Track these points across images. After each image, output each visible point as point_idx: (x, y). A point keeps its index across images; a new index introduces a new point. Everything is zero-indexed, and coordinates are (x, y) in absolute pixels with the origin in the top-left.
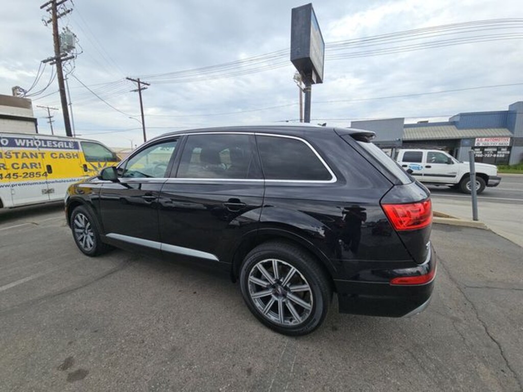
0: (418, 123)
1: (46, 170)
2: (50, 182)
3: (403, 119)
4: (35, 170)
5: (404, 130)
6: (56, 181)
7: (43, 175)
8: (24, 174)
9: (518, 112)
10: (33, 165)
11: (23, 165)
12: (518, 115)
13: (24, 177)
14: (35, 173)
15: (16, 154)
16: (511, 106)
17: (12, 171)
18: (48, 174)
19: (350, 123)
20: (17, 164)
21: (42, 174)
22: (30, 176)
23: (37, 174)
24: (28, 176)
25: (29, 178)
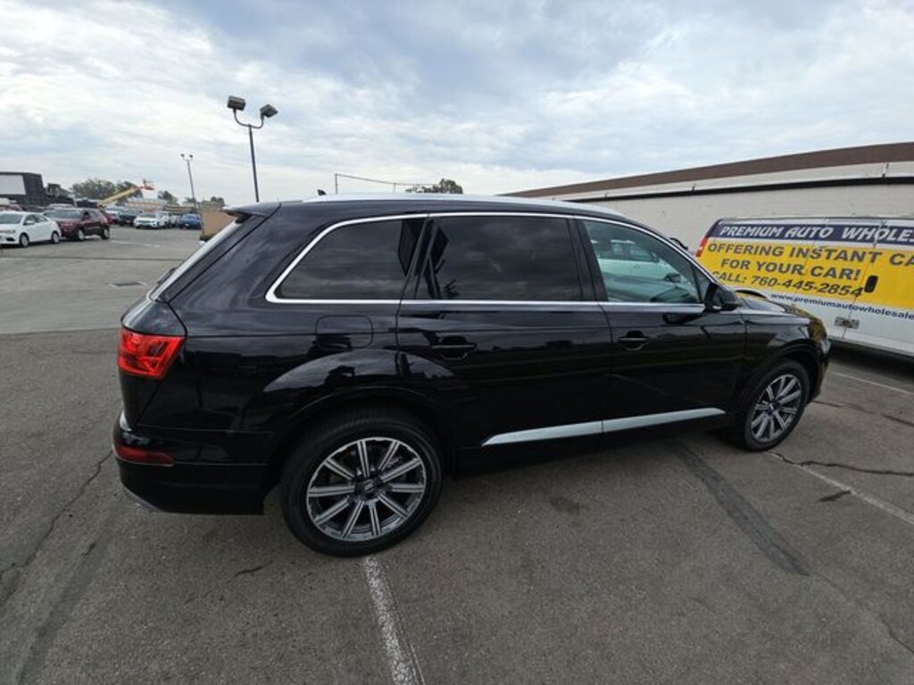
1: (863, 285)
2: (857, 308)
4: (844, 282)
6: (870, 309)
7: (853, 293)
8: (822, 285)
10: (846, 273)
11: (829, 271)
13: (820, 291)
14: (841, 287)
15: (830, 252)
17: (808, 278)
18: (863, 292)
20: (821, 268)
21: (851, 290)
22: (829, 291)
23: (843, 289)
24: (827, 289)
25: (827, 294)
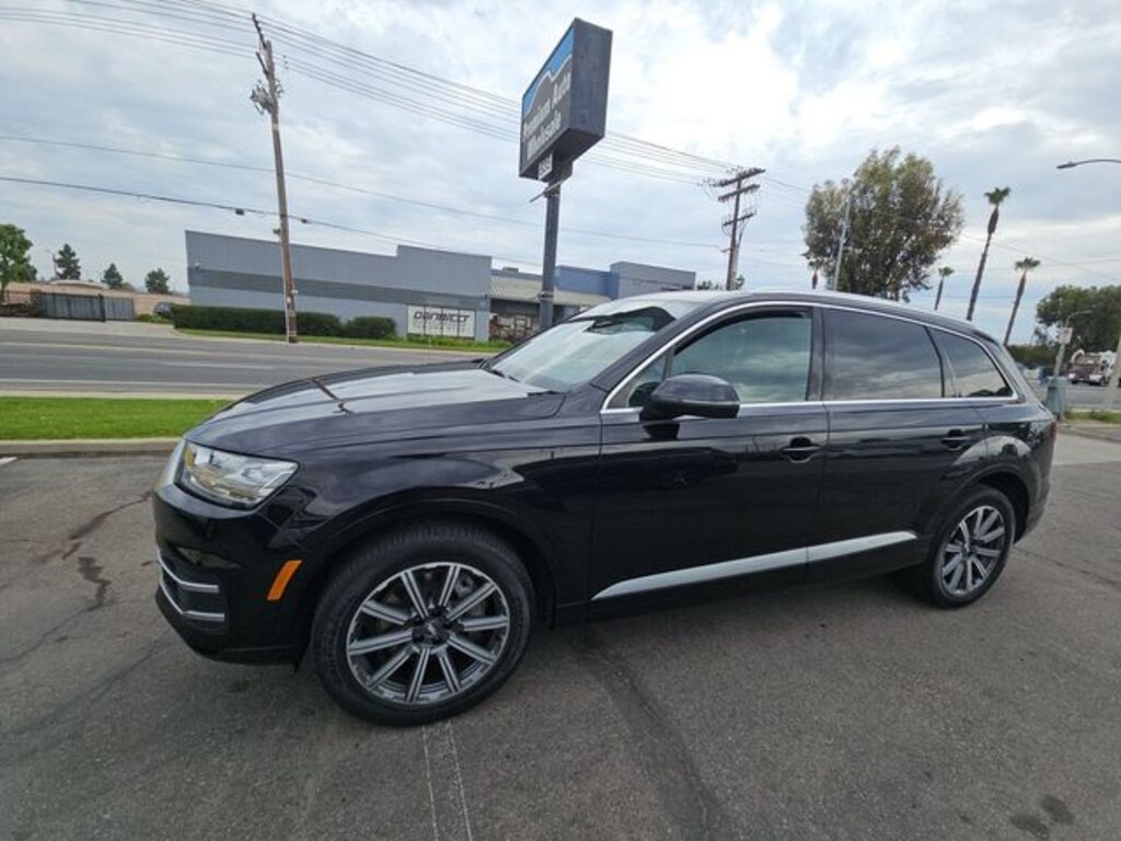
0: (504, 269)
3: (488, 259)
5: (493, 278)
9: (622, 275)
12: (621, 281)
16: (613, 266)
19: (396, 248)
